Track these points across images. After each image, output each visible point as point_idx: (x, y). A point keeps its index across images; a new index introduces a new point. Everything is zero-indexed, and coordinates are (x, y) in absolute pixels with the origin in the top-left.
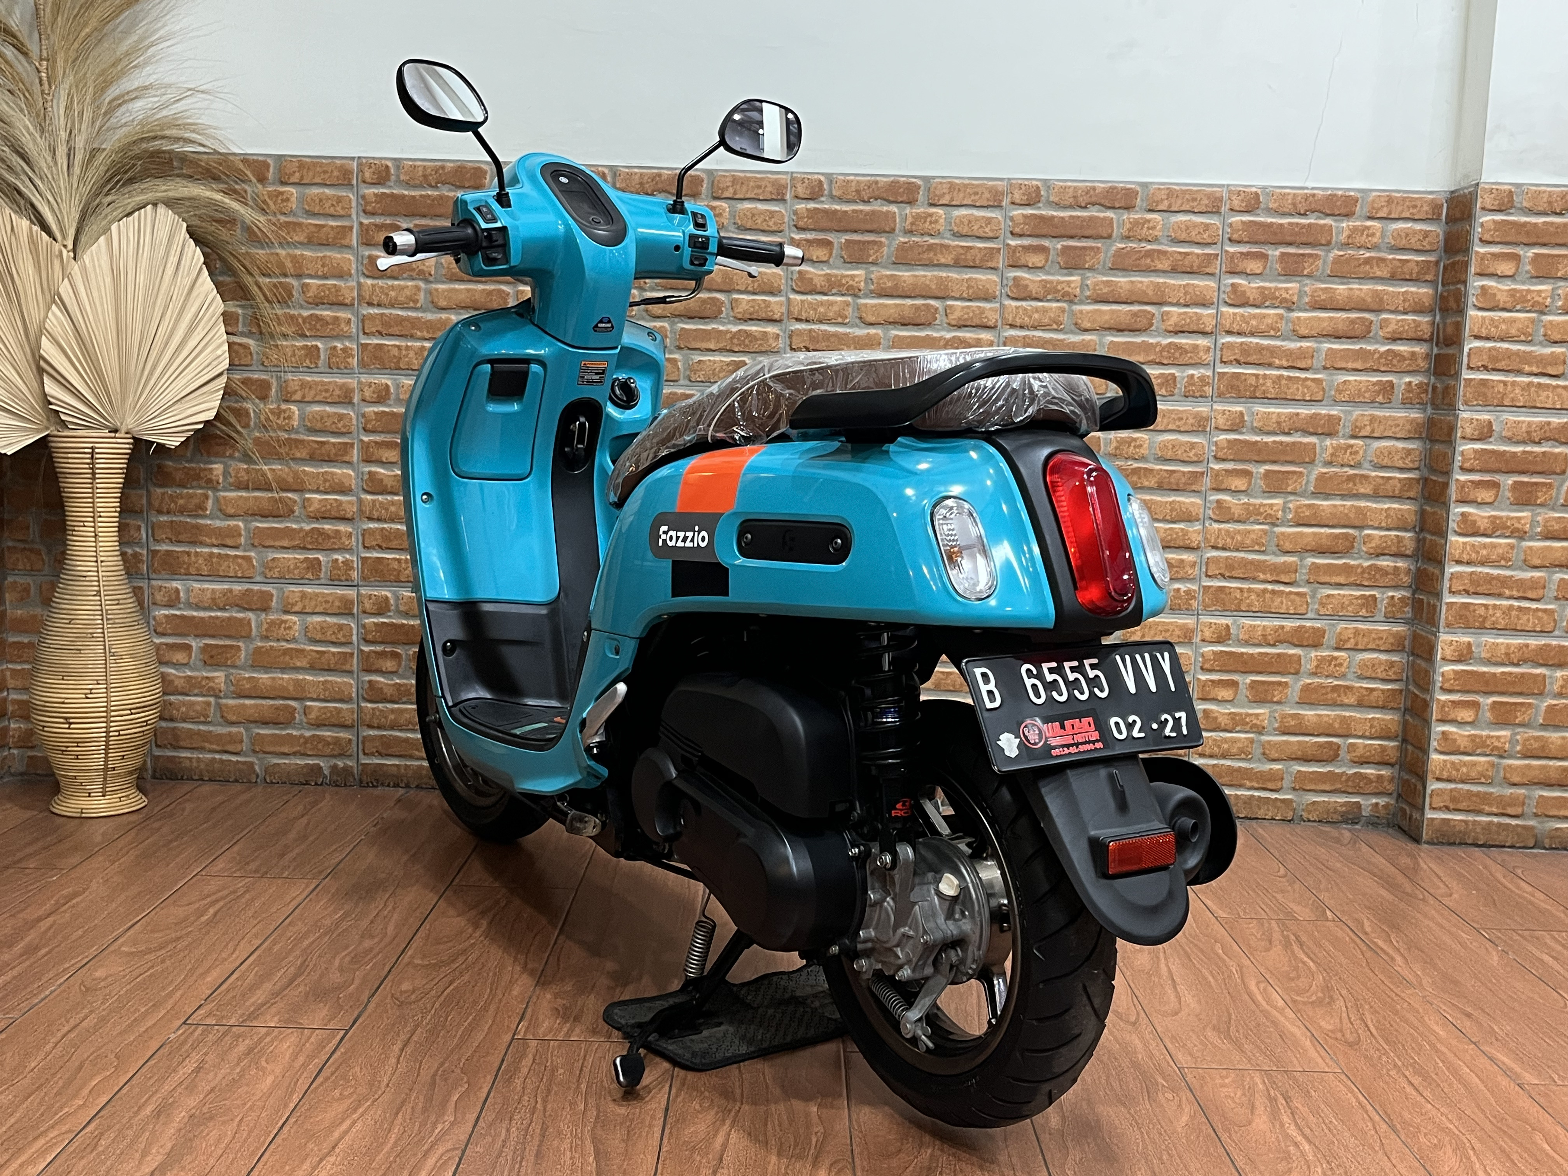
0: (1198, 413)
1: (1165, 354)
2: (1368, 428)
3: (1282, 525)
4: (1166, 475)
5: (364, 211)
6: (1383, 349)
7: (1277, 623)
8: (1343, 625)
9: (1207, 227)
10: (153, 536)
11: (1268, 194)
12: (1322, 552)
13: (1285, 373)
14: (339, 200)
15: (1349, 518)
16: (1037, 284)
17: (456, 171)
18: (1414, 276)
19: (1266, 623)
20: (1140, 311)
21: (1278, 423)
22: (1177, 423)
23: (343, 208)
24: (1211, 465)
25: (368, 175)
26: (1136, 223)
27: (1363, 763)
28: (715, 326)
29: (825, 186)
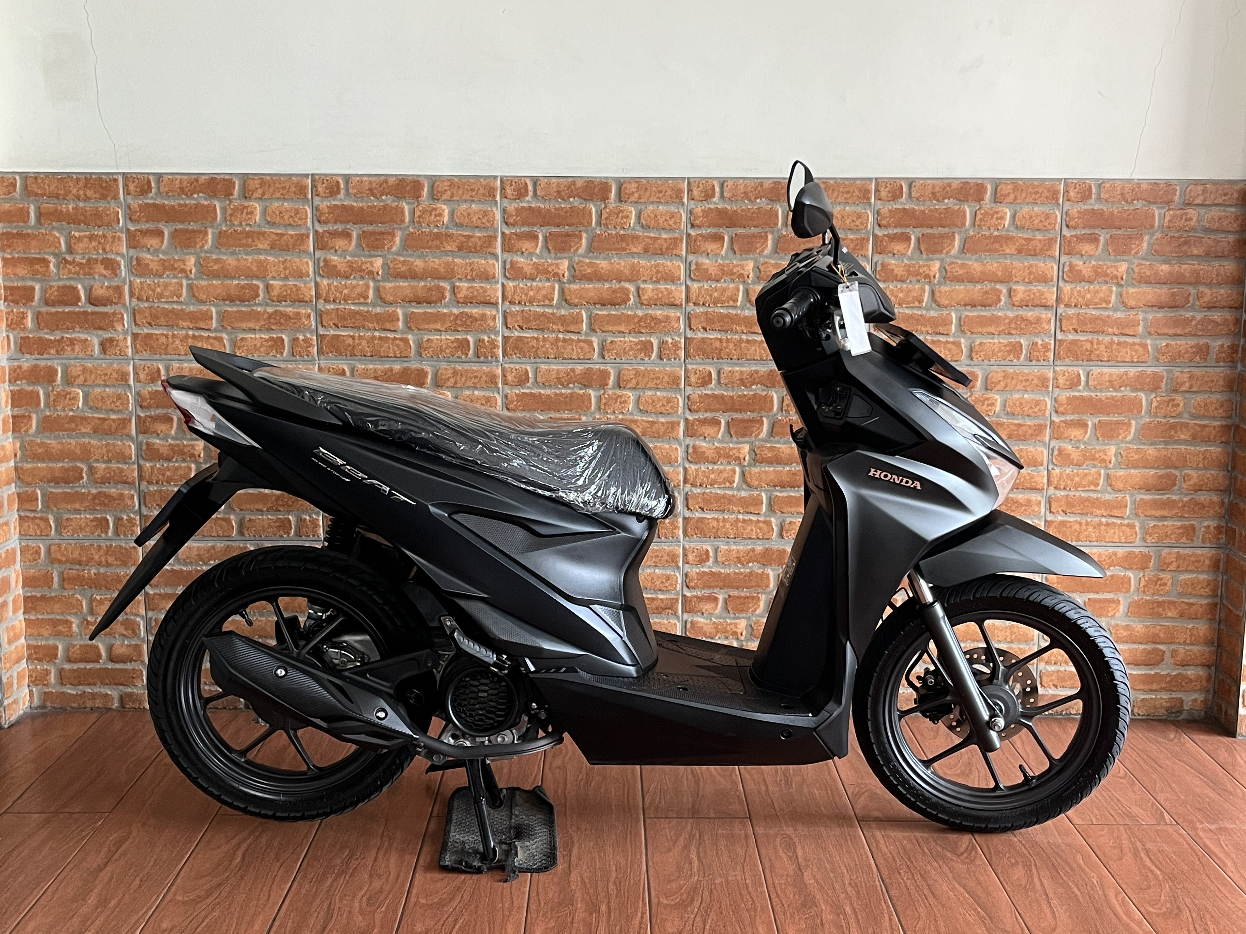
0: (1041, 376)
1: (1013, 325)
2: (1187, 385)
3: (1114, 468)
4: (1014, 428)
5: (319, 221)
6: (1199, 316)
7: (1111, 550)
8: (1166, 551)
9: (1047, 216)
10: (145, 504)
11: (1100, 185)
12: (1148, 489)
13: (1115, 339)
14: (297, 212)
15: (1171, 460)
16: (902, 269)
17: (398, 184)
18: (1226, 253)
19: (1101, 550)
20: (991, 289)
21: (1110, 381)
22: (1024, 383)
23: (299, 219)
24: (1053, 418)
25: (320, 190)
26: (986, 213)
27: (1183, 666)
28: (625, 312)
29: (717, 189)
